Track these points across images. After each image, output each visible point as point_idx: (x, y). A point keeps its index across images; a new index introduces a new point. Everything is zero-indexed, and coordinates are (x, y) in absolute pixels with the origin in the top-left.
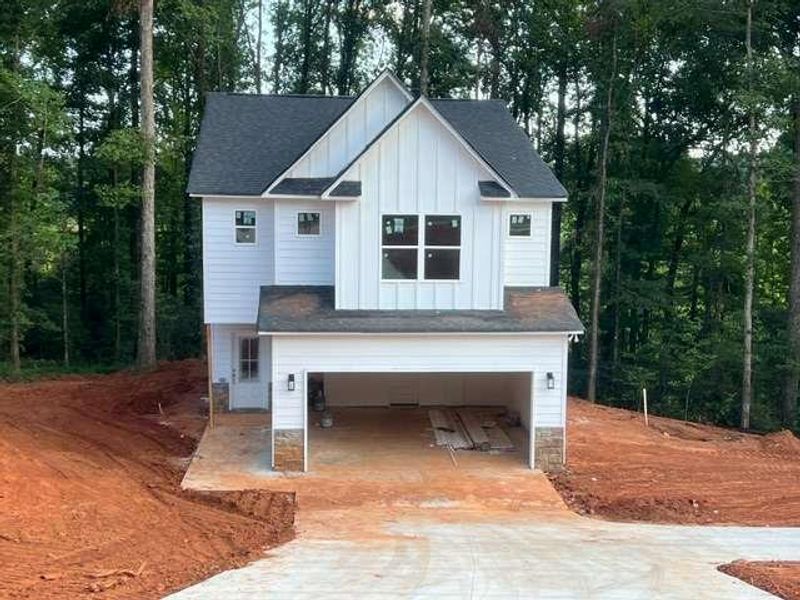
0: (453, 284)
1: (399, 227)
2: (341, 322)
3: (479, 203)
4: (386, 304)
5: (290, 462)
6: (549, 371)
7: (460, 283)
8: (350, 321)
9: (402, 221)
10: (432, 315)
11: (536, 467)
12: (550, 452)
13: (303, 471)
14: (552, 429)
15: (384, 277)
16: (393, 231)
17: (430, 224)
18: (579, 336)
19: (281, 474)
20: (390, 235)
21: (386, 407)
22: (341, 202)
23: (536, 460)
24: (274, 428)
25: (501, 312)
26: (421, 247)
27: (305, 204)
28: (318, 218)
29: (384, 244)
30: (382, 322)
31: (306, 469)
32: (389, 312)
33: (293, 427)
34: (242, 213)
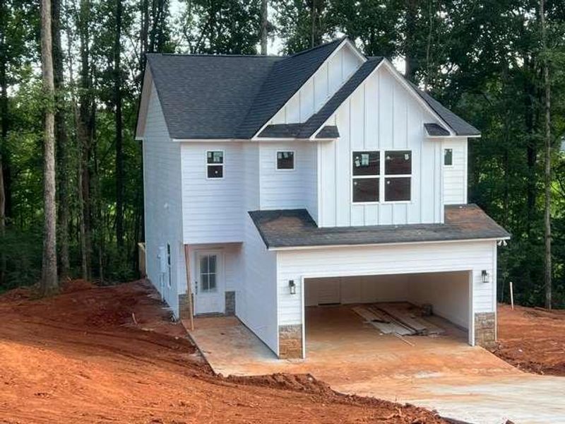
0: (406, 204)
1: (366, 161)
2: (328, 237)
3: (425, 140)
4: (356, 222)
5: (291, 351)
6: (484, 269)
7: (411, 204)
8: (337, 236)
9: (367, 156)
10: (392, 229)
11: (475, 345)
12: (485, 332)
13: (302, 358)
14: (487, 313)
15: (354, 201)
16: (361, 163)
17: (388, 158)
18: (506, 241)
19: (286, 361)
20: (359, 167)
21: (315, 307)
22: (321, 142)
23: (476, 339)
24: (278, 324)
25: (443, 225)
26: (382, 176)
27: (284, 145)
28: (292, 155)
29: (354, 175)
30: (360, 236)
31: (304, 357)
32: (361, 227)
33: (293, 323)
34: (212, 153)
